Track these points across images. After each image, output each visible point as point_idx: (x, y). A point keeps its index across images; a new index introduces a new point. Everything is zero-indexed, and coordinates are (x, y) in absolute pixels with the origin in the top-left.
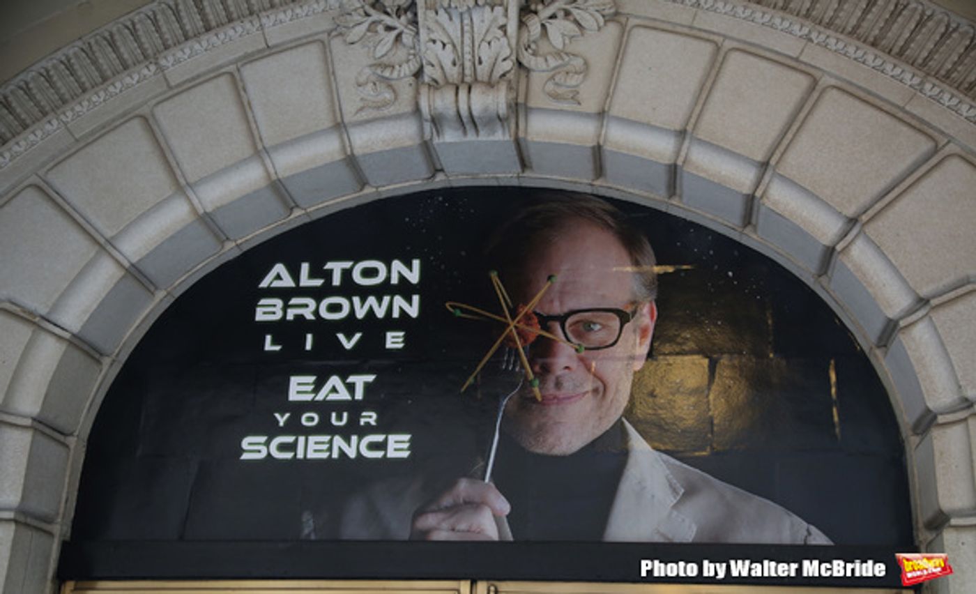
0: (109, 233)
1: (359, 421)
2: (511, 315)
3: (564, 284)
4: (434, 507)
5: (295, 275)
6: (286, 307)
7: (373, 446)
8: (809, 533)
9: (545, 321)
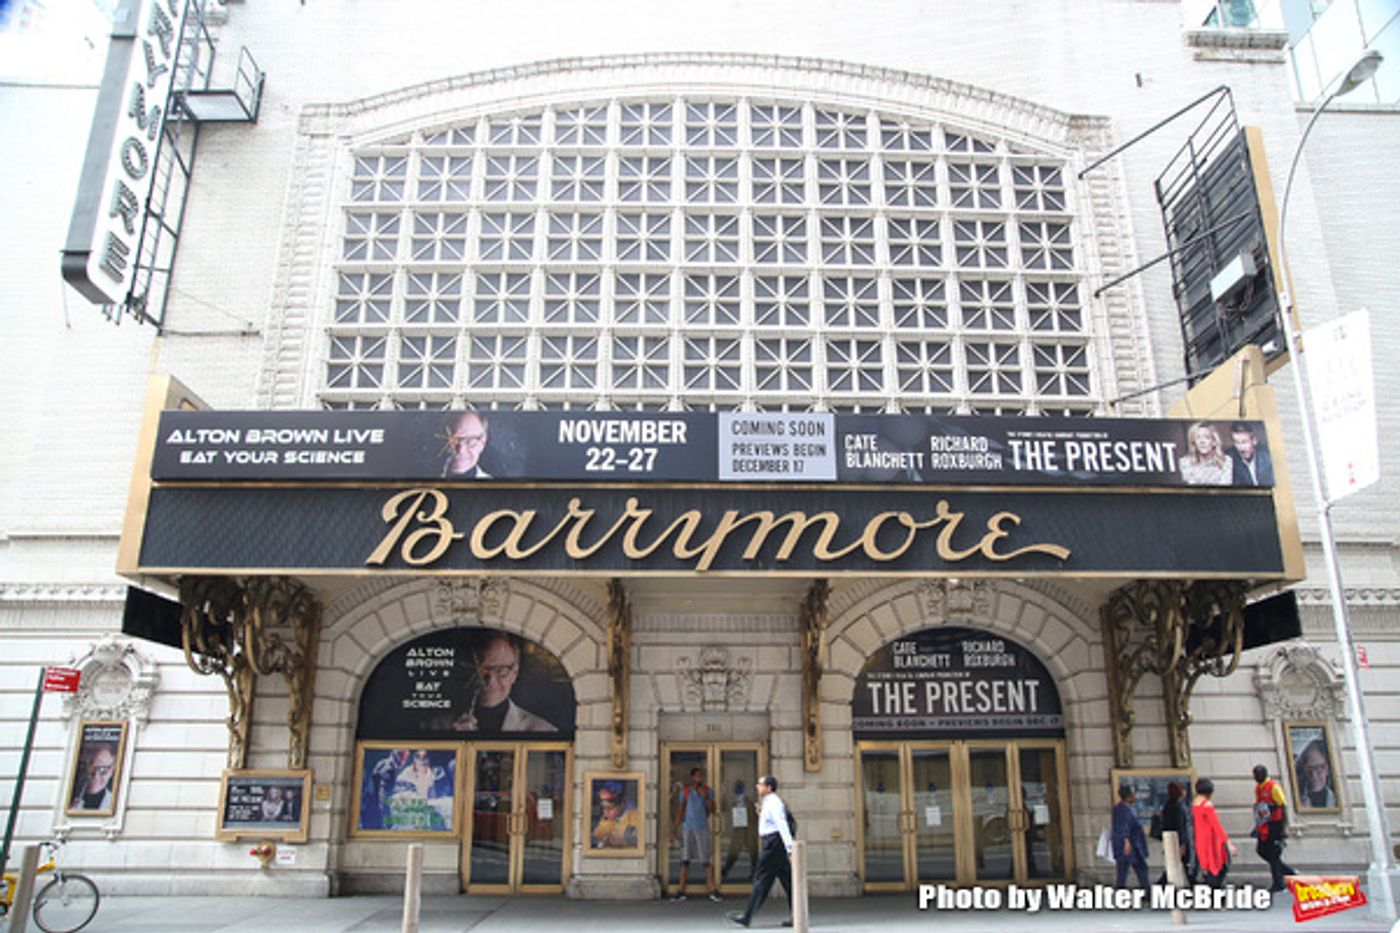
1: (436, 696)
3: (494, 658)
4: (457, 721)
5: (417, 652)
6: (415, 661)
7: (440, 703)
8: (552, 727)
9: (489, 668)
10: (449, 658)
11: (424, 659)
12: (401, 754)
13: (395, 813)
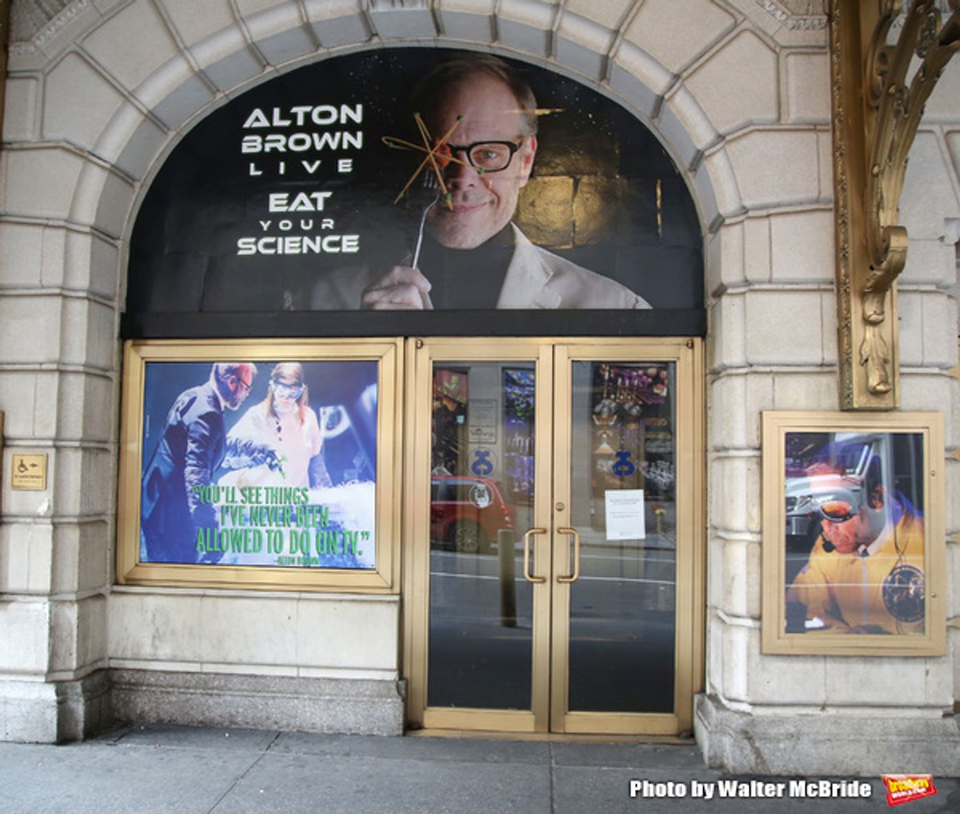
0: (131, 87)
1: (321, 227)
2: (430, 146)
3: (469, 123)
4: (377, 287)
5: (270, 117)
6: (264, 142)
7: (332, 244)
8: (637, 301)
9: (455, 150)
10: (351, 127)
11: (287, 132)
12: (236, 373)
13: (227, 525)
